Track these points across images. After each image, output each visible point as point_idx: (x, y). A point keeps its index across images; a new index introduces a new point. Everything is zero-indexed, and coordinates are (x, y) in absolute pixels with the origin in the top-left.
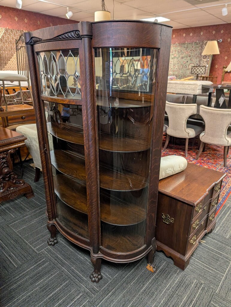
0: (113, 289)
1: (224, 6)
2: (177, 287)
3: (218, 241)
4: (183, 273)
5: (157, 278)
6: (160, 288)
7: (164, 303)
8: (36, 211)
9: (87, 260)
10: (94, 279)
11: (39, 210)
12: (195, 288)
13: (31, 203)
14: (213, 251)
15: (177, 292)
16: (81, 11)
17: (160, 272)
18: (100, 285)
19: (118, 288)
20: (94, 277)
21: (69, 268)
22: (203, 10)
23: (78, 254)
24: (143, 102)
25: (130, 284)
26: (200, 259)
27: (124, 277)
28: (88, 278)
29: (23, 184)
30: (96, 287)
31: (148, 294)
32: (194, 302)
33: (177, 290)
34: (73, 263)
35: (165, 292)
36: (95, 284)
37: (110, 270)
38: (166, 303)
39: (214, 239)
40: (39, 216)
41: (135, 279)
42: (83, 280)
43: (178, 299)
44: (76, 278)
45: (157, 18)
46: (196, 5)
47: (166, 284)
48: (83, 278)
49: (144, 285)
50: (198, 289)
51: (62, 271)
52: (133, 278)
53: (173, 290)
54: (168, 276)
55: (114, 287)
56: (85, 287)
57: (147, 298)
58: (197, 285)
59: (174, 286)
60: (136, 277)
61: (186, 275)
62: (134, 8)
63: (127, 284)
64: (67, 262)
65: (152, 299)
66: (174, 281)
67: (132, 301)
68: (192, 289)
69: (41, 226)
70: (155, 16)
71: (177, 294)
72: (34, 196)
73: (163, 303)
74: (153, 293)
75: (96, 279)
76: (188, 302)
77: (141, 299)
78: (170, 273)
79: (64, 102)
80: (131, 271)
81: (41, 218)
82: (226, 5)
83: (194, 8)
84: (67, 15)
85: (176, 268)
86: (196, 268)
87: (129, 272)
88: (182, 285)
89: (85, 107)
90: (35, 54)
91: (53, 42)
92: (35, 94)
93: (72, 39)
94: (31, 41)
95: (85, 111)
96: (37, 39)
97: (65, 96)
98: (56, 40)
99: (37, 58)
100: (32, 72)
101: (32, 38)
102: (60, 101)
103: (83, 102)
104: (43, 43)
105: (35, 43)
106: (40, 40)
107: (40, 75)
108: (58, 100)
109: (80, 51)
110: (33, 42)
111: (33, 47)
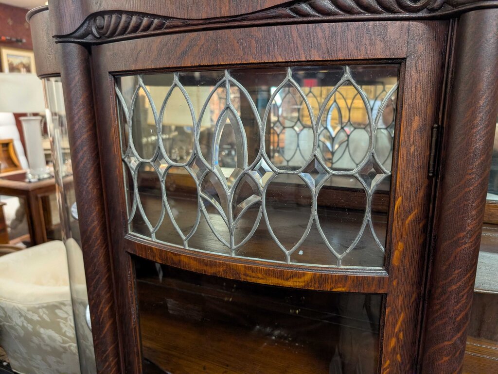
89: (401, 299)
90: (108, 80)
91: (247, 29)
92: (94, 228)
93: (378, 16)
94: (85, 27)
95: (402, 315)
96: (134, 19)
97: (289, 257)
98: (269, 21)
99: (117, 96)
100: (85, 148)
101: (94, 16)
102: (260, 275)
103: (395, 283)
104: (175, 36)
105: (109, 37)
106: (152, 23)
107: (123, 160)
108: (248, 272)
109: (414, 71)
110: (99, 33)
111: (90, 52)
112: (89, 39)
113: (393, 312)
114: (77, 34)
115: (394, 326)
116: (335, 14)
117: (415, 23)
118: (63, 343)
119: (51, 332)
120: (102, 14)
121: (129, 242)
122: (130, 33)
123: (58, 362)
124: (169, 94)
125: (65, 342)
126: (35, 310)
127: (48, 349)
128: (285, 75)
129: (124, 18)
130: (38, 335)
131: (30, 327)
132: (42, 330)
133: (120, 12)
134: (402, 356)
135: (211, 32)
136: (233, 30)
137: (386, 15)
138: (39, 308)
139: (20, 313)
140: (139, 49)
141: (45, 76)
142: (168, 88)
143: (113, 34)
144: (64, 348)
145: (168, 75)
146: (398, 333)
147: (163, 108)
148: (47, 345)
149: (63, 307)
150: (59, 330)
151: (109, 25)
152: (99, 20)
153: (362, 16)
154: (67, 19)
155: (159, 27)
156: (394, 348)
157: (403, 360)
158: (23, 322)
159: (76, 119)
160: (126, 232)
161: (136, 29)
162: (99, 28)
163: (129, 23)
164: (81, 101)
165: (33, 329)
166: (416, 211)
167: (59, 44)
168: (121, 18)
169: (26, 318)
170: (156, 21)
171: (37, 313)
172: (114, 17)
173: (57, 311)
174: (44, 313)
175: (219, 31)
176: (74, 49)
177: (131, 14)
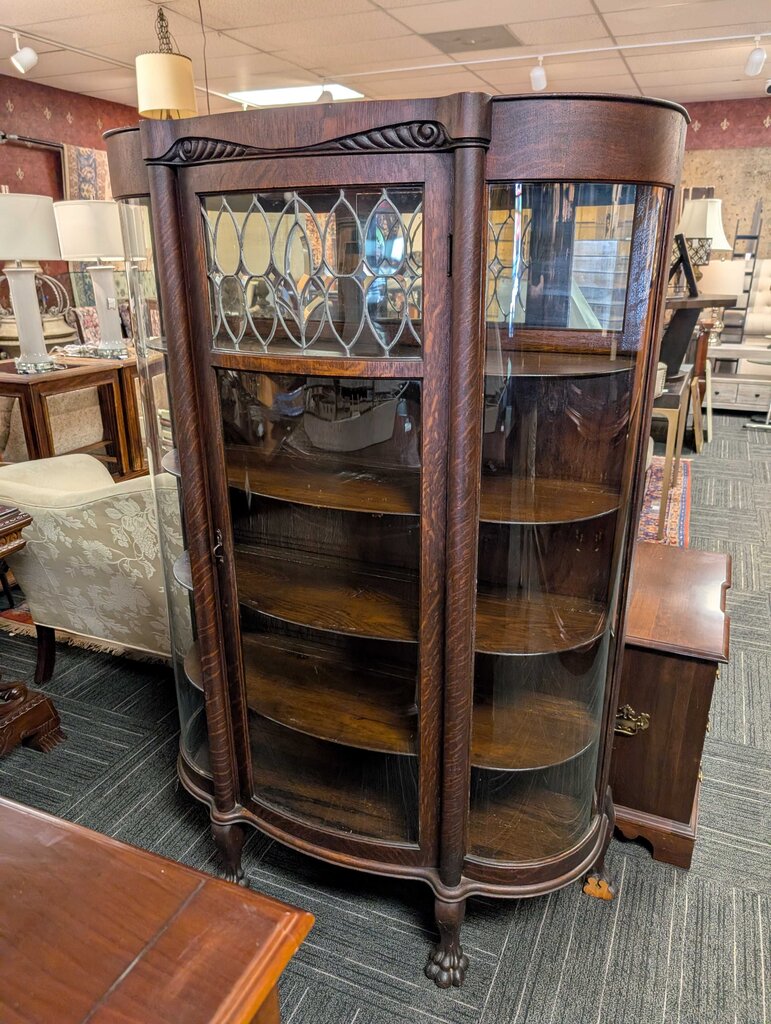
0: (520, 989)
1: (534, 63)
2: (697, 923)
3: (729, 757)
4: (690, 878)
5: (630, 915)
6: (653, 941)
7: (687, 983)
8: (102, 789)
9: (385, 919)
10: (449, 976)
11: (113, 784)
12: (744, 911)
13: (65, 766)
14: (729, 790)
15: (705, 940)
16: (64, 50)
17: (627, 893)
18: (471, 990)
19: (534, 983)
20: (447, 970)
21: (335, 964)
22: (469, 70)
23: (345, 906)
24: (613, 358)
25: (563, 958)
26: (711, 822)
27: (533, 941)
28: (422, 977)
29: (22, 699)
30: (463, 1001)
31: (631, 970)
32: (762, 954)
33: (701, 935)
34: (342, 942)
35: (673, 950)
36: (454, 991)
37: (478, 933)
38: (694, 984)
39: (715, 755)
40: (123, 807)
41: (568, 939)
42: (409, 991)
43: (718, 959)
44: (381, 993)
45: (329, 88)
46: (453, 55)
47: (664, 924)
48: (404, 983)
49: (603, 947)
50: (754, 913)
51: (319, 983)
52: (561, 936)
53: (691, 937)
54: (655, 899)
55: (521, 984)
56: (428, 1011)
57: (634, 985)
58: (744, 901)
59: (688, 923)
60: (569, 929)
61: (701, 883)
62: (257, 51)
63: (553, 960)
64: (322, 946)
65: (650, 983)
66: (680, 908)
67: (598, 1008)
68: (738, 920)
69: (153, 841)
70: (322, 80)
71: (710, 946)
72: (66, 738)
73: (685, 985)
74: (644, 965)
75: (454, 975)
76: (750, 959)
77: (621, 994)
78: (656, 888)
79: (347, 369)
80: (541, 914)
81: (136, 811)
82: (541, 58)
83: (446, 63)
84: (13, 60)
85: (663, 867)
86: (717, 852)
87: (540, 920)
88: (706, 913)
89: (434, 382)
90: (194, 201)
91: (309, 158)
92: (180, 347)
93: (401, 150)
94: (173, 151)
95: (436, 396)
96: (219, 146)
97: (348, 351)
98: (324, 152)
99: (202, 215)
100: (173, 266)
101: (182, 141)
102: (325, 367)
103: (428, 368)
104: (254, 162)
105: (195, 160)
106: (235, 150)
107: (209, 278)
108: (317, 366)
109: (431, 192)
110: (186, 157)
111: (176, 174)
112: (177, 161)
113: (428, 395)
114: (167, 157)
115: (430, 405)
116: (371, 148)
117: (429, 155)
118: (112, 560)
119: (99, 545)
120: (189, 139)
121: (214, 355)
122: (215, 158)
123: (105, 593)
124: (247, 217)
125: (116, 557)
126: (77, 514)
127: (91, 572)
128: (338, 196)
129: (210, 144)
130: (78, 551)
131: (68, 542)
132: (85, 544)
133: (207, 139)
134: (439, 434)
135: (281, 160)
136: (299, 159)
137: (407, 149)
138: (83, 510)
139: (56, 521)
140: (223, 172)
141: (123, 197)
142: (245, 214)
143: (199, 158)
144: (114, 567)
145: (247, 196)
146: (434, 412)
147: (244, 225)
148: (91, 567)
149: (116, 504)
150: (109, 540)
151: (196, 149)
152: (187, 145)
153: (390, 150)
154: (158, 143)
155: (239, 154)
156: (432, 427)
157: (439, 437)
158: (58, 536)
159: (165, 238)
160: (212, 347)
161: (220, 155)
162: (186, 152)
163: (214, 149)
164: (169, 221)
165: (72, 544)
166: (440, 306)
167: (149, 167)
168: (207, 145)
169: (64, 528)
170: (238, 149)
171: (81, 518)
172: (201, 143)
173: (108, 511)
174: (90, 516)
175: (288, 159)
176: (162, 171)
177: (217, 141)
